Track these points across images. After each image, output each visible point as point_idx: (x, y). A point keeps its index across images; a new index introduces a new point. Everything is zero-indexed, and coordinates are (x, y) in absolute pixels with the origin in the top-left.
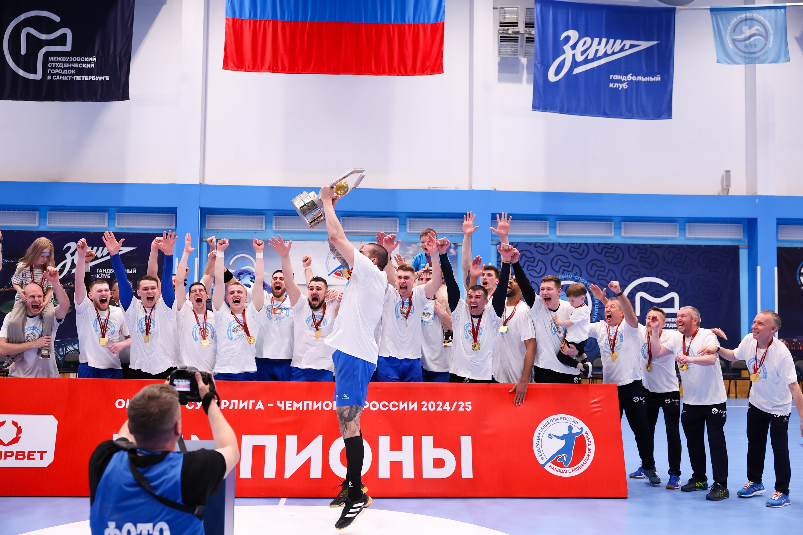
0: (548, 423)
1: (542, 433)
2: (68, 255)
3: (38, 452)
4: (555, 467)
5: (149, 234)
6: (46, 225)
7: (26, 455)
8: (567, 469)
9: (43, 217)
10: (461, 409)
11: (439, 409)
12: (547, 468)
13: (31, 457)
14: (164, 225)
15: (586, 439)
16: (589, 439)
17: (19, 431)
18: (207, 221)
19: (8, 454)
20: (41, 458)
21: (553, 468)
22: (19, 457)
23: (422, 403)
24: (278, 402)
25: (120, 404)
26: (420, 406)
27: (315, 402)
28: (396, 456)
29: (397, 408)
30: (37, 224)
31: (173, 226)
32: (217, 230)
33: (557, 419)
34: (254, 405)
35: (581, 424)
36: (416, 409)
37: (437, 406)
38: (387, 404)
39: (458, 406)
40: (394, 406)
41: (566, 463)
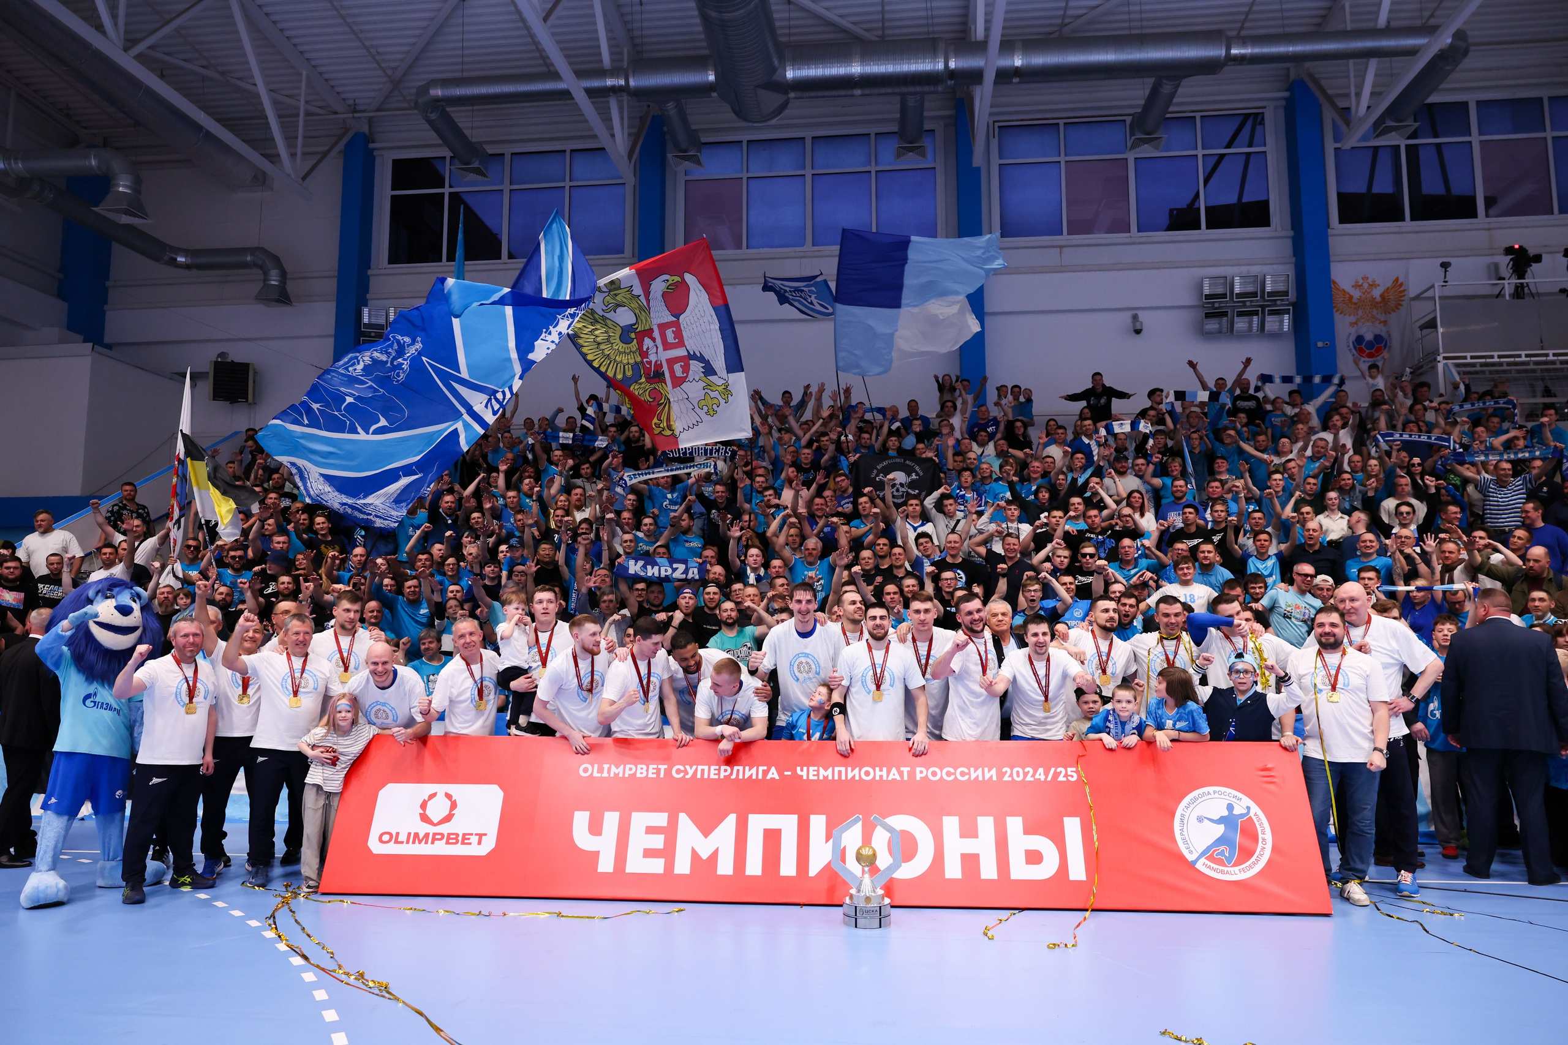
0: (1196, 799)
1: (1187, 815)
4: (1213, 865)
8: (1232, 869)
10: (1061, 778)
11: (1029, 778)
12: (1199, 866)
13: (466, 842)
15: (1257, 824)
16: (1261, 824)
17: (454, 805)
20: (479, 843)
21: (1209, 867)
22: (451, 841)
23: (1004, 770)
24: (798, 769)
25: (586, 770)
26: (1001, 775)
27: (849, 769)
28: (969, 846)
29: (967, 777)
33: (1209, 793)
34: (765, 773)
35: (1246, 801)
36: (995, 778)
37: (1026, 774)
38: (952, 770)
39: (1056, 775)
40: (963, 774)
41: (1229, 860)
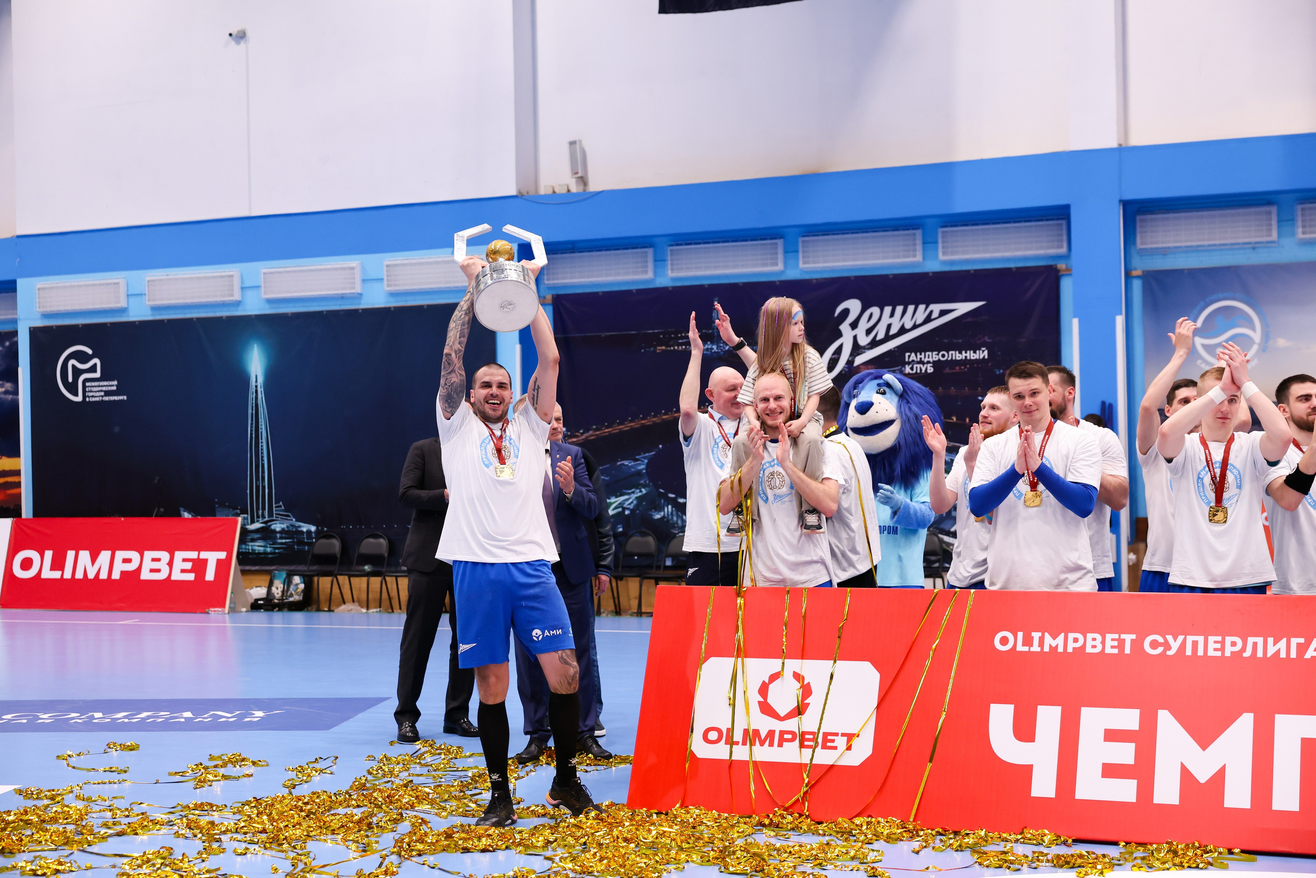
2: (845, 327)
3: (843, 735)
5: (1009, 269)
6: (797, 265)
7: (820, 740)
9: (791, 251)
13: (829, 744)
14: (1042, 248)
17: (806, 690)
18: (1138, 230)
19: (786, 736)
22: (806, 743)
30: (780, 267)
31: (1062, 247)
32: (1163, 248)
